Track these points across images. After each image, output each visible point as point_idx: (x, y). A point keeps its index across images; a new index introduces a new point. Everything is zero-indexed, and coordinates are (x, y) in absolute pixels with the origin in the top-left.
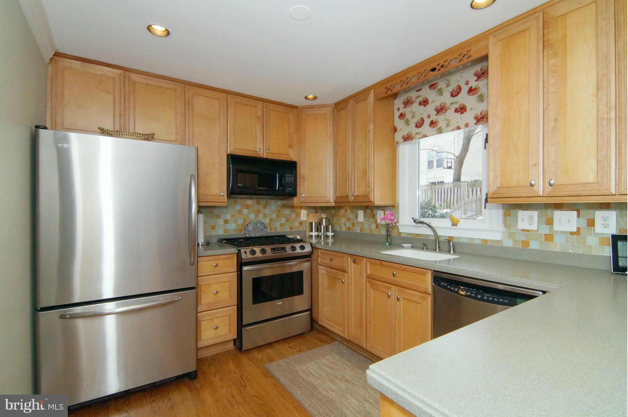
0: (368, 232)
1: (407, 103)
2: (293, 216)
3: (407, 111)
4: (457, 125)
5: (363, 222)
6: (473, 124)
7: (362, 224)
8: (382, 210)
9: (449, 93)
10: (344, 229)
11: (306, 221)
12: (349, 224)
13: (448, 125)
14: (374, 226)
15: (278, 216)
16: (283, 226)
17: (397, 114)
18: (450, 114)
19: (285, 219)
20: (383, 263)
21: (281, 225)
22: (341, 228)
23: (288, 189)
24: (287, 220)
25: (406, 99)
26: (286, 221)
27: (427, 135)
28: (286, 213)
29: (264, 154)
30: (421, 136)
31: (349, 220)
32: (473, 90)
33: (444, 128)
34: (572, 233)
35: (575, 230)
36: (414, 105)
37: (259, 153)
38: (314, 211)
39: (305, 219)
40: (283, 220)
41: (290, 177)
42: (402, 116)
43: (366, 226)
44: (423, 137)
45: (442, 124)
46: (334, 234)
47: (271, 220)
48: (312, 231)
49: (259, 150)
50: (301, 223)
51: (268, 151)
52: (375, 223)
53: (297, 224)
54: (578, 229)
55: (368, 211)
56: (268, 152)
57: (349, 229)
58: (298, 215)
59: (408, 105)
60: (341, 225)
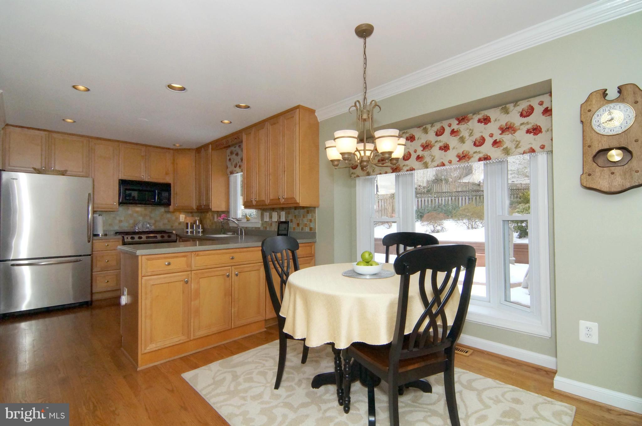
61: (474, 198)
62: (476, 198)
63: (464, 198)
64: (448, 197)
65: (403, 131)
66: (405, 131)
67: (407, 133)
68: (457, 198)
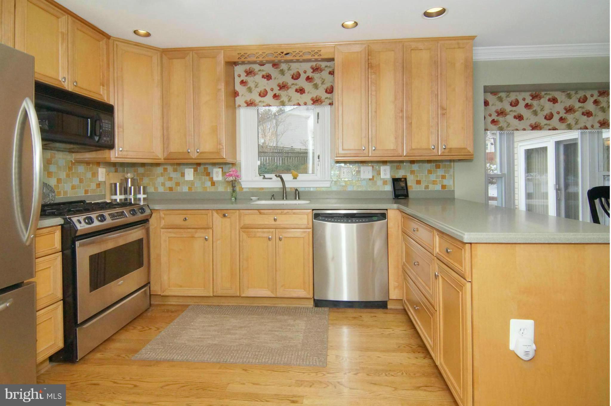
0: (200, 190)
1: (249, 73)
2: (89, 175)
3: (250, 80)
4: (298, 101)
5: (192, 181)
6: (311, 104)
7: (192, 183)
8: (219, 168)
9: (291, 75)
10: (161, 189)
11: (105, 182)
12: (169, 184)
13: (289, 100)
14: (209, 184)
15: (68, 176)
16: (75, 189)
17: (238, 80)
18: (292, 92)
19: (78, 179)
20: (262, 211)
21: (73, 188)
22: (156, 188)
23: (105, 138)
24: (81, 181)
25: (248, 68)
26: (80, 183)
27: (270, 105)
28: (79, 172)
29: (68, 86)
30: (265, 104)
31: (170, 179)
32: (310, 78)
33: (287, 102)
34: (370, 179)
35: (371, 177)
36: (257, 76)
37: (63, 83)
38: (113, 169)
39: (103, 180)
40: (76, 181)
41: (107, 123)
42: (243, 82)
43: (198, 184)
44: (267, 106)
45: (284, 98)
46: (147, 196)
47: (59, 181)
48: (116, 194)
49: (63, 80)
50: (99, 185)
51: (75, 84)
52: (209, 181)
53: (93, 186)
54: (373, 176)
55: (201, 169)
56: (75, 86)
57: (171, 189)
58: (95, 174)
59: (251, 74)
60: (156, 186)
61: (286, 158)
62: (287, 159)
63: (278, 158)
64: (266, 157)
65: (546, 92)
66: (548, 92)
67: (549, 94)
68: (273, 158)
